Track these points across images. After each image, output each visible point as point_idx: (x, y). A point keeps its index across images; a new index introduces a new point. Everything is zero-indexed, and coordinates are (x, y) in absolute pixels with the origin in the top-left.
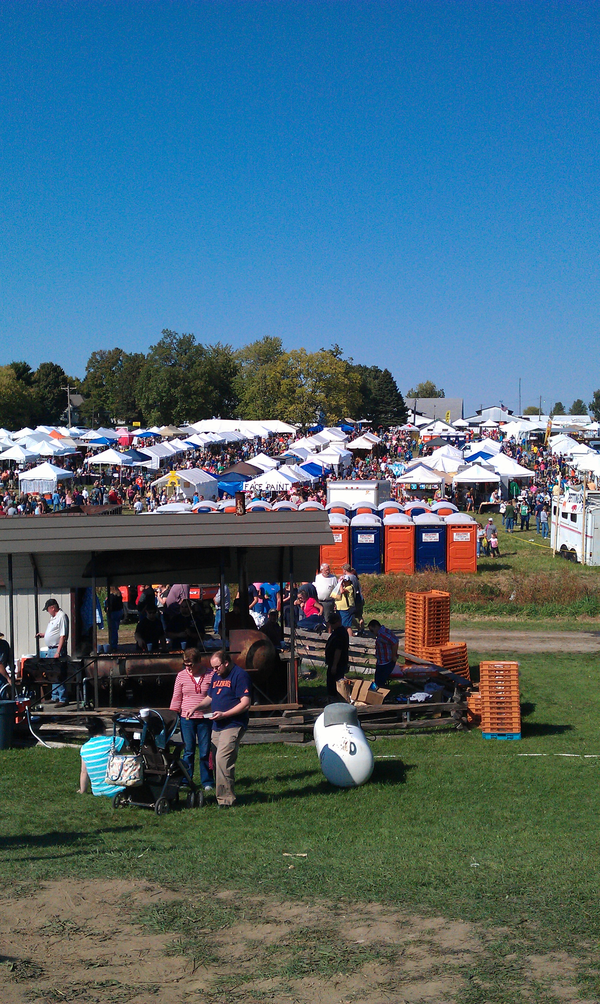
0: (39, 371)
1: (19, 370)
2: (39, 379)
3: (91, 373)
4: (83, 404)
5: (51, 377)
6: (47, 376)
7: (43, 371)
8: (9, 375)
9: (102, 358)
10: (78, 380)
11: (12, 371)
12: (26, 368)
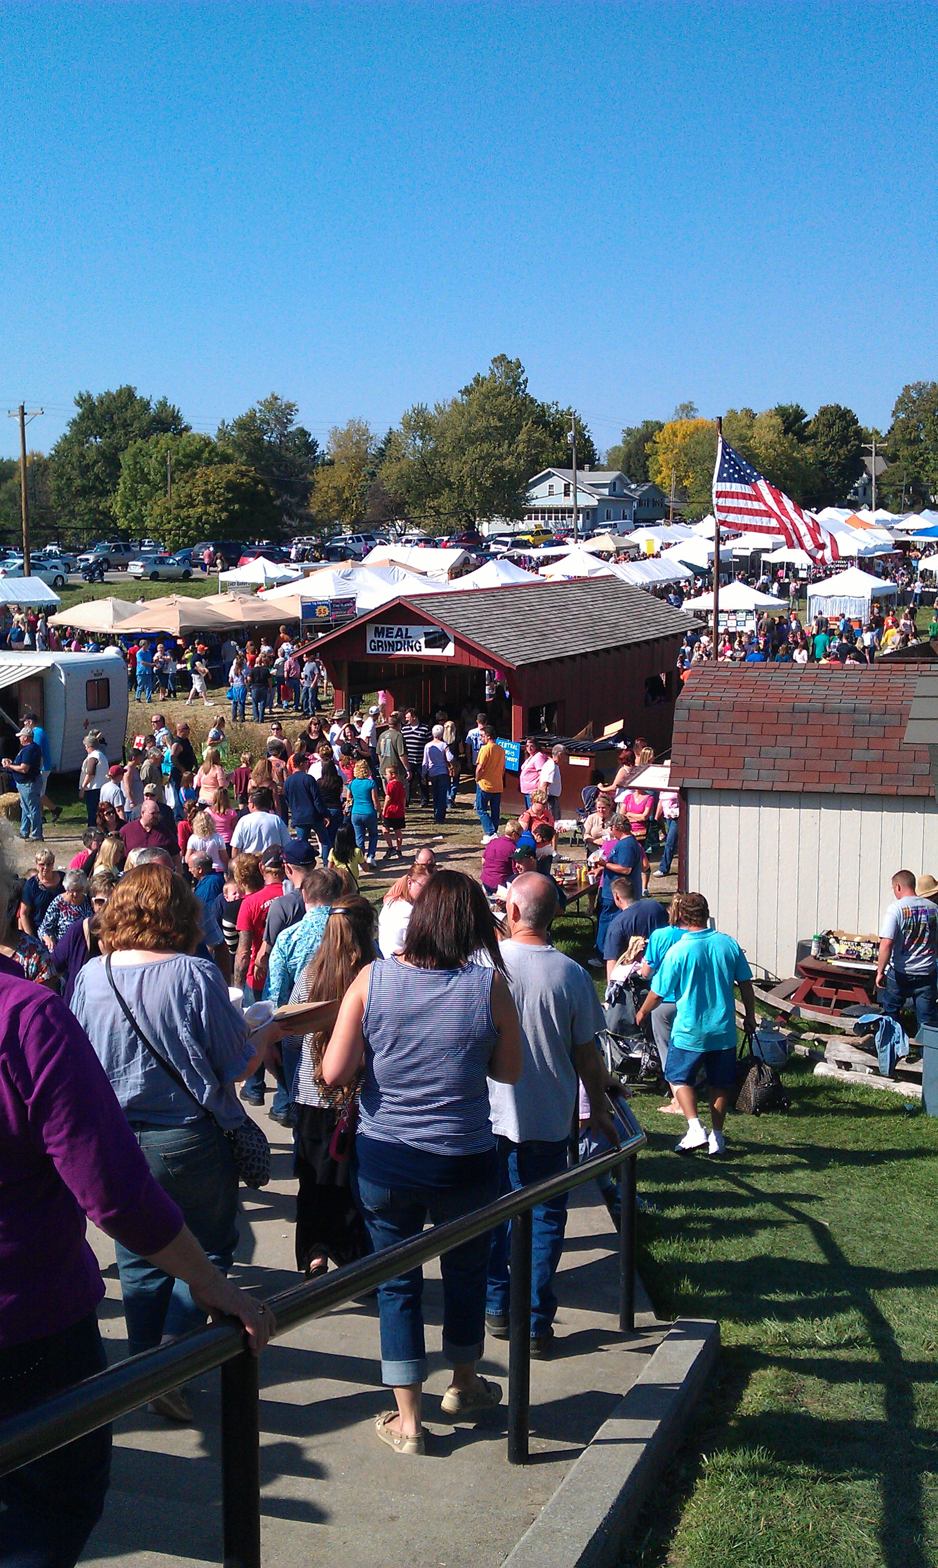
0: (817, 419)
1: (787, 419)
2: (817, 433)
3: (902, 421)
4: (886, 472)
5: (836, 429)
6: (830, 426)
7: (823, 420)
8: (773, 426)
9: (920, 393)
10: (877, 433)
11: (777, 421)
12: (799, 414)
